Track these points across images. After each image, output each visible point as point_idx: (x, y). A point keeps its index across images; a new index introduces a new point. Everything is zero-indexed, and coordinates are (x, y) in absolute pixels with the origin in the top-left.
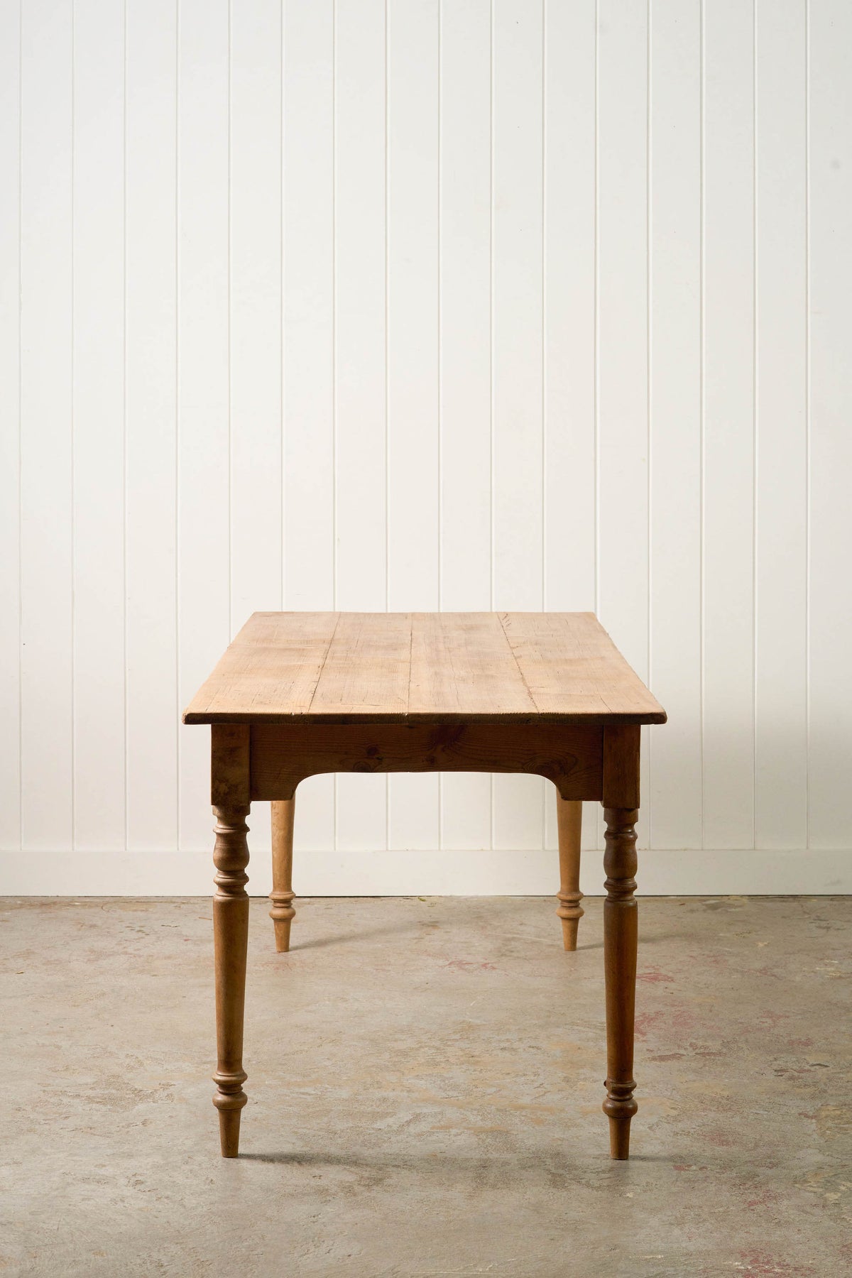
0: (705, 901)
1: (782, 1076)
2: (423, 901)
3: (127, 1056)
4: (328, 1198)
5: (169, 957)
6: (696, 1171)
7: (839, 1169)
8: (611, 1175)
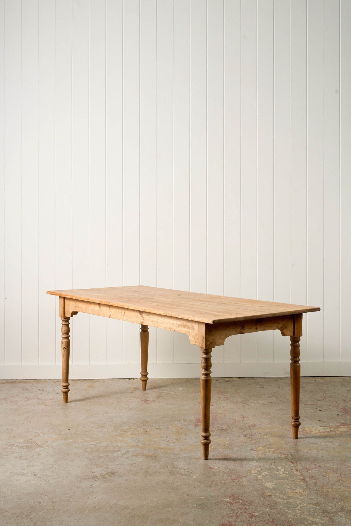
0: (224, 379)
1: (245, 437)
2: (135, 380)
3: (35, 432)
4: (97, 480)
5: (51, 399)
6: (216, 469)
7: (262, 468)
8: (189, 470)
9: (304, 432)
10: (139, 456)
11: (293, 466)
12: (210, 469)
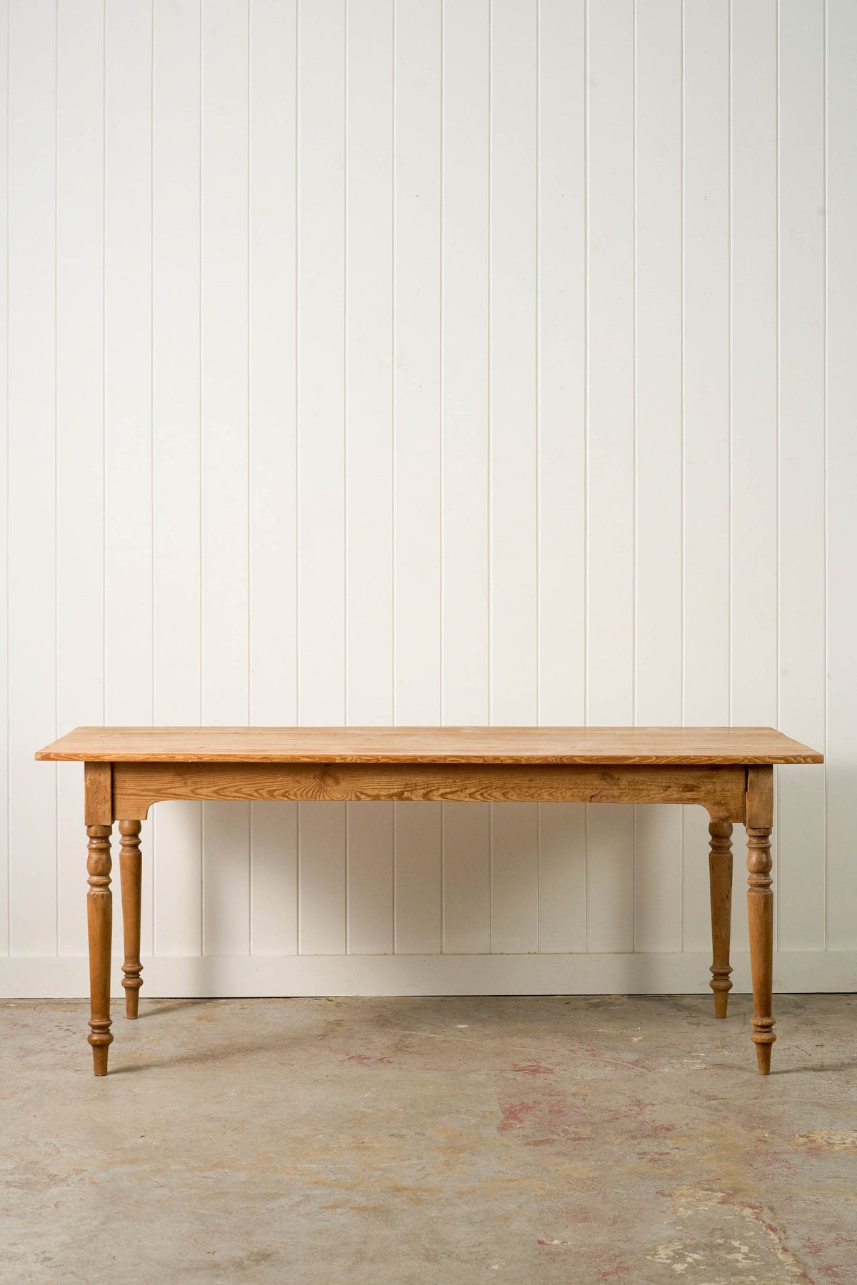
0: (588, 1000)
1: (643, 1158)
2: (330, 1001)
3: (46, 1144)
4: (219, 1272)
6: (558, 1245)
7: (688, 1242)
8: (480, 1249)
9: (810, 1145)
10: (339, 1211)
11: (776, 1238)
12: (539, 1246)
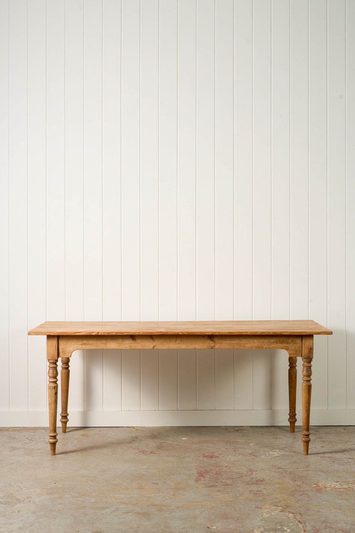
0: (234, 428)
1: (251, 493)
2: (134, 428)
3: (17, 486)
5: (39, 450)
6: (215, 529)
7: (267, 528)
8: (183, 530)
9: (317, 488)
10: (130, 514)
11: (301, 526)
12: (207, 529)
